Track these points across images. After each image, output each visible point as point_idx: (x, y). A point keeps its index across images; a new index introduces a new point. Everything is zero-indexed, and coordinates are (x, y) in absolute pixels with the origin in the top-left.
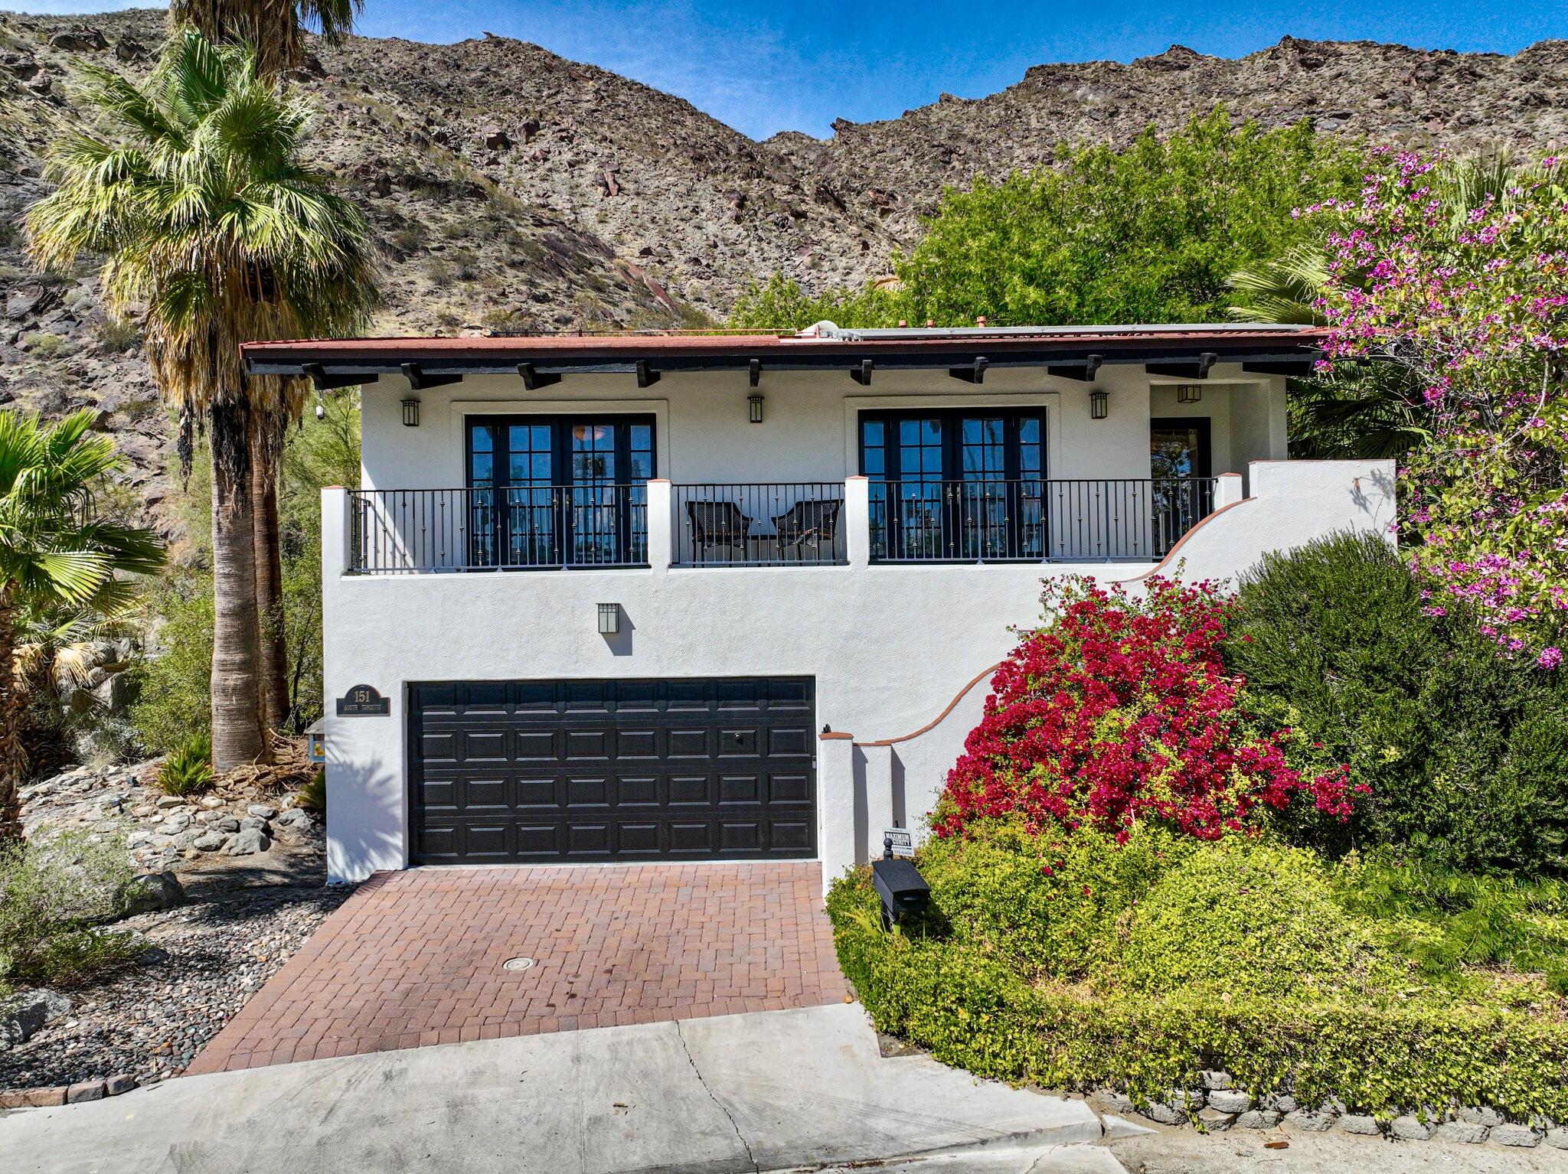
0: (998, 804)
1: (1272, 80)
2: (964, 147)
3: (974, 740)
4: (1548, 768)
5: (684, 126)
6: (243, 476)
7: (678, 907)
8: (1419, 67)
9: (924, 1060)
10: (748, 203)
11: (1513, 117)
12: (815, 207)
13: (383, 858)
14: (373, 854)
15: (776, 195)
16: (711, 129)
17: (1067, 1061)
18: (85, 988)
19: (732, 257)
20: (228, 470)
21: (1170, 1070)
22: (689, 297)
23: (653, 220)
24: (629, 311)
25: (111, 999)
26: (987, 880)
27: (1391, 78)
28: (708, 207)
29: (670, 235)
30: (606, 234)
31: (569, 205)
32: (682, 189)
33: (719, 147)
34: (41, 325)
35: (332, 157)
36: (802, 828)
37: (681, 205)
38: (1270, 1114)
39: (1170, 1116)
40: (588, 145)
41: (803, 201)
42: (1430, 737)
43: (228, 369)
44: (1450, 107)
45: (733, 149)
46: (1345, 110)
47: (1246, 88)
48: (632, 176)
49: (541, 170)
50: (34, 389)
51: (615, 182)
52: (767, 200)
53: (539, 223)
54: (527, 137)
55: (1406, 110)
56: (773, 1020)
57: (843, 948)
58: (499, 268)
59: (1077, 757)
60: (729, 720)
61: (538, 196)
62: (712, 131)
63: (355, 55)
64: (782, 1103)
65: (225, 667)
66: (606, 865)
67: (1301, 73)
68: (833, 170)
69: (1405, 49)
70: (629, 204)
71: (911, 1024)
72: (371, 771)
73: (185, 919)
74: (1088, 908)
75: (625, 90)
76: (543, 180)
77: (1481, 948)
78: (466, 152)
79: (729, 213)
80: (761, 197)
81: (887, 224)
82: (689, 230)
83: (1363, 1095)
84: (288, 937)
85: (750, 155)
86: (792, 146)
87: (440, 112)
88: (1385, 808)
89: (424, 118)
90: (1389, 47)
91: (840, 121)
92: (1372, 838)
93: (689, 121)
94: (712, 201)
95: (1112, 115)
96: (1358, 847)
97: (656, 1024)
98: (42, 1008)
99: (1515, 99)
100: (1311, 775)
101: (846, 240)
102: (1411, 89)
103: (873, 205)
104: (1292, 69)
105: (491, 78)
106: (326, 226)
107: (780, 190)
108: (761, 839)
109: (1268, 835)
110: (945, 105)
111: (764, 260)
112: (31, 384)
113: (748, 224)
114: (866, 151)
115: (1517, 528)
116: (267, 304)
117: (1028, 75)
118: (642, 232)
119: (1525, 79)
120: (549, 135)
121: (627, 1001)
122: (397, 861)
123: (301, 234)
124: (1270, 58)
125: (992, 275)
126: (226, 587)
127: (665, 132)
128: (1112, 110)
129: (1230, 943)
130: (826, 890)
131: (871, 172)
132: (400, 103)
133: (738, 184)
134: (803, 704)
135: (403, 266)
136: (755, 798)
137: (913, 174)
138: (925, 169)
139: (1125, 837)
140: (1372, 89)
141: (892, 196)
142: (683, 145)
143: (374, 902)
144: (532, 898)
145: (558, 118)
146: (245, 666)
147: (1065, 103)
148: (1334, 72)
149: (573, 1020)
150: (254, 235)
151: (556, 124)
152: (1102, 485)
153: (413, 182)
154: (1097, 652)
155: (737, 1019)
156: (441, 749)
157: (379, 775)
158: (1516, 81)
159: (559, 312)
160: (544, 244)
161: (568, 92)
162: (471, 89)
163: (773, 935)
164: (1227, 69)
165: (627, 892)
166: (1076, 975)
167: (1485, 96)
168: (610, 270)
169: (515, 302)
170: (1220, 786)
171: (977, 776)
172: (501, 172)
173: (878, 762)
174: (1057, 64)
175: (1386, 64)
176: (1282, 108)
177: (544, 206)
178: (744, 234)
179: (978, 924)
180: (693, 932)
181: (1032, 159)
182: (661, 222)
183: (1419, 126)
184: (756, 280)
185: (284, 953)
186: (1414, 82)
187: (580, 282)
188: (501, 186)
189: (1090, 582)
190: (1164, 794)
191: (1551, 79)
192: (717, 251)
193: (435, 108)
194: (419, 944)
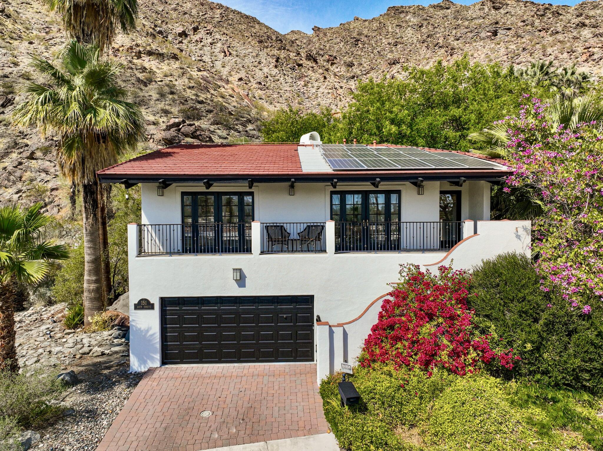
0: (384, 358)
1: (482, 14)
2: (363, 38)
3: (375, 329)
4: (585, 352)
5: (255, 28)
6: (95, 211)
7: (263, 386)
8: (538, 10)
10: (280, 60)
11: (573, 31)
12: (306, 62)
13: (153, 363)
14: (148, 361)
15: (291, 57)
16: (265, 29)
18: (44, 428)
19: (274, 81)
20: (90, 209)
22: (257, 98)
23: (243, 67)
24: (235, 107)
25: (55, 433)
26: (379, 388)
27: (527, 14)
28: (264, 61)
29: (250, 72)
30: (225, 72)
31: (211, 60)
32: (254, 54)
33: (269, 37)
34: (5, 112)
35: (118, 42)
36: (308, 351)
37: (254, 61)
40: (218, 36)
41: (301, 59)
42: (543, 339)
43: (89, 171)
44: (549, 27)
45: (274, 38)
46: (509, 27)
47: (471, 16)
48: (235, 48)
49: (200, 45)
50: (3, 138)
51: (228, 51)
52: (288, 58)
53: (200, 70)
54: (194, 32)
55: (532, 27)
56: (301, 441)
57: (327, 413)
58: (184, 89)
59: (413, 342)
60: (282, 311)
61: (198, 56)
62: (266, 31)
65: (89, 282)
66: (236, 365)
67: (493, 11)
68: (313, 46)
69: (533, 3)
70: (234, 60)
72: (147, 331)
73: (79, 391)
74: (416, 401)
75: (232, 13)
76: (200, 50)
77: (560, 422)
78: (170, 38)
79: (273, 64)
80: (285, 58)
81: (333, 68)
82: (257, 70)
84: (119, 401)
85: (280, 40)
86: (297, 36)
87: (160, 22)
88: (525, 364)
89: (153, 24)
90: (527, 2)
91: (316, 27)
92: (521, 375)
93: (257, 26)
94: (266, 59)
95: (420, 27)
96: (515, 378)
97: (259, 443)
98: (29, 439)
99: (574, 24)
100: (498, 351)
101: (318, 75)
102: (534, 19)
103: (328, 61)
104: (489, 10)
105: (179, 8)
106: (126, 117)
107: (292, 55)
108: (294, 355)
109: (482, 372)
110: (356, 21)
111: (286, 83)
112: (2, 136)
113: (280, 68)
114: (326, 39)
115: (575, 254)
116: (104, 145)
117: (388, 10)
118: (239, 71)
119: (578, 16)
120: (202, 32)
121: (248, 432)
122: (157, 364)
123: (117, 120)
124: (481, 5)
125: (378, 120)
126: (89, 252)
127: (248, 31)
128: (420, 25)
129: (469, 421)
130: (319, 382)
131: (327, 48)
132: (144, 18)
133: (276, 52)
134: (309, 305)
135: (147, 88)
136: (291, 340)
137: (343, 49)
138: (348, 47)
139: (431, 374)
140: (520, 18)
141: (335, 58)
142: (254, 36)
143: (150, 383)
144: (209, 381)
145: (206, 25)
146: (97, 281)
147: (402, 22)
148: (506, 11)
149: (227, 441)
150: (99, 122)
151: (205, 27)
152: (422, 224)
153: (150, 53)
154: (422, 299)
155: (288, 440)
156: (173, 321)
157: (151, 333)
158: (574, 17)
159: (208, 108)
160: (201, 79)
161: (210, 14)
162: (171, 12)
163: (299, 400)
164: (465, 9)
165: (244, 379)
166: (412, 426)
167: (562, 22)
168: (227, 89)
169: (190, 104)
170: (466, 355)
171: (376, 344)
172: (184, 46)
173: (338, 333)
174: (400, 6)
175: (525, 9)
176: (485, 25)
177: (200, 60)
178: (279, 72)
179: (377, 406)
180: (270, 398)
181: (389, 44)
182: (246, 67)
183: (537, 33)
184: (283, 91)
185: (118, 408)
186: (536, 16)
187: (216, 94)
188: (184, 52)
189: (417, 267)
190: (445, 358)
191: (588, 16)
192: (268, 79)
193: (158, 19)
194: (168, 404)
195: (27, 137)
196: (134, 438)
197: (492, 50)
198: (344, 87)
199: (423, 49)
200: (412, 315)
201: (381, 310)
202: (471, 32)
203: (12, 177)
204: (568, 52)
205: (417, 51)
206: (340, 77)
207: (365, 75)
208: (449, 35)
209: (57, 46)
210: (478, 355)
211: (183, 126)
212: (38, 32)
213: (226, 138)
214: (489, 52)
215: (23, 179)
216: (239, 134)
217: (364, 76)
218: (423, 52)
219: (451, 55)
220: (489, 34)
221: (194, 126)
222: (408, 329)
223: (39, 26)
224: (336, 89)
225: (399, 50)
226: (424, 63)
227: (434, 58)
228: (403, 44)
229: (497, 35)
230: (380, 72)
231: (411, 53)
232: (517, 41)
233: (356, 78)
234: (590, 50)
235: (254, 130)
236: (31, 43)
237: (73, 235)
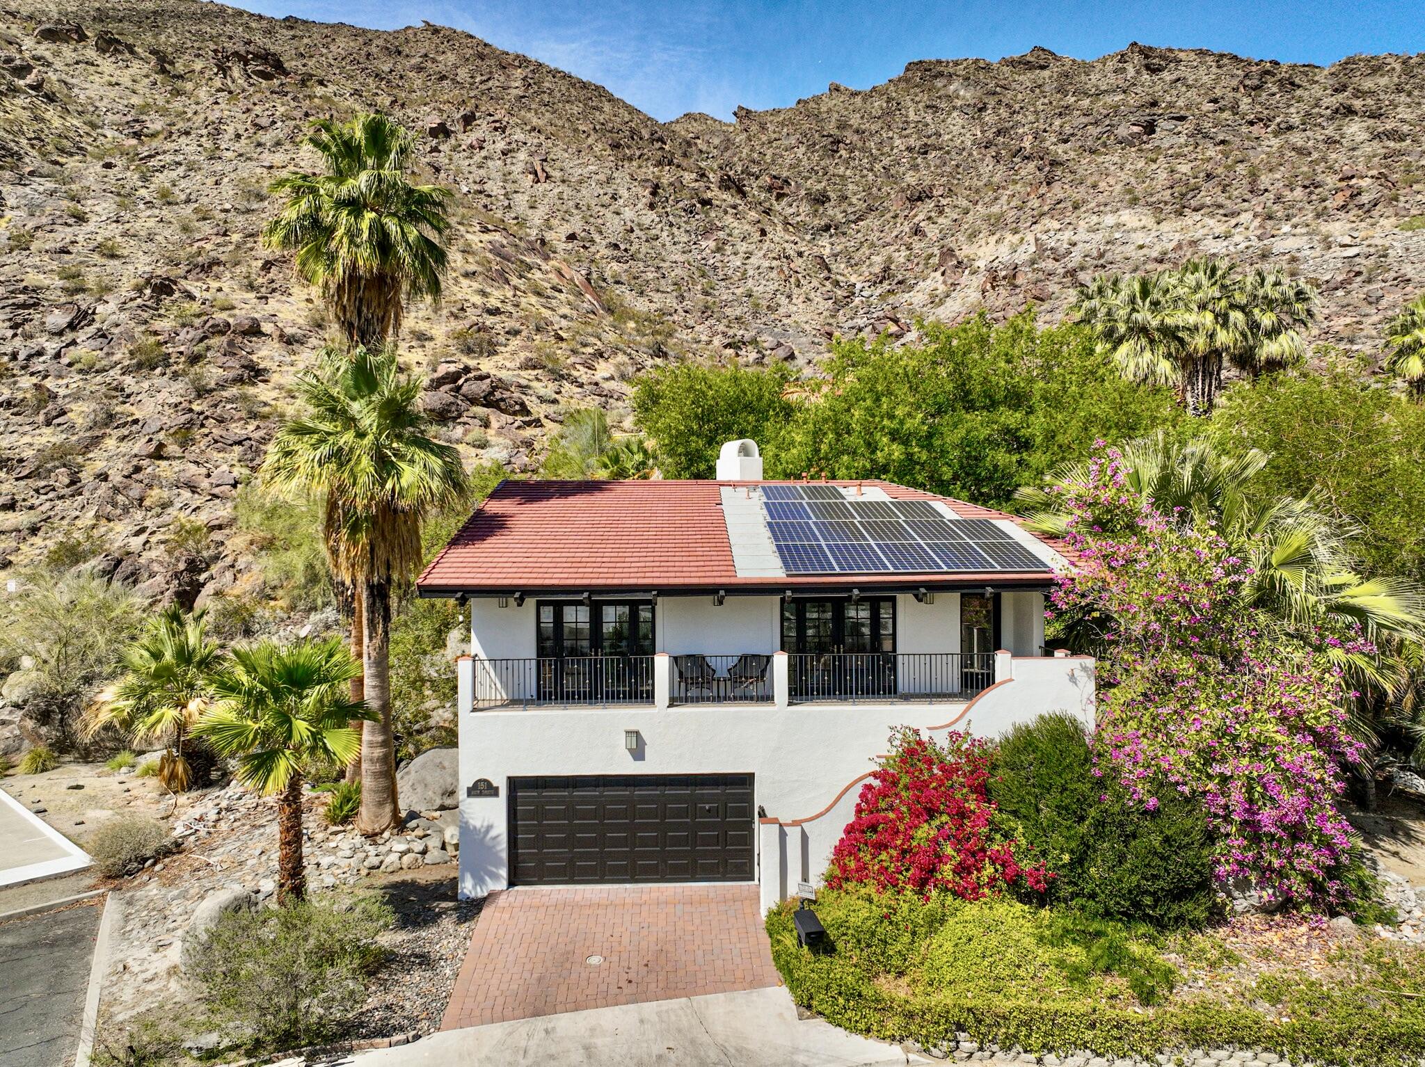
0: (861, 874)
1: (1121, 84)
2: (850, 137)
3: (849, 830)
4: (1147, 866)
5: (602, 112)
7: (677, 919)
8: (1246, 76)
9: (820, 1021)
10: (660, 191)
11: (1325, 124)
12: (719, 193)
13: (495, 883)
14: (487, 878)
15: (685, 182)
16: (626, 114)
17: (893, 1024)
19: (647, 241)
21: (940, 1033)
22: (610, 280)
23: (577, 206)
24: (564, 317)
25: (382, 984)
26: (854, 920)
27: (1223, 84)
28: (626, 194)
29: (592, 220)
30: (535, 220)
31: (503, 192)
32: (602, 177)
33: (634, 133)
34: (78, 341)
35: (302, 164)
36: (746, 864)
37: (601, 192)
38: (988, 1053)
39: (940, 1055)
40: (519, 136)
41: (709, 188)
42: (1088, 847)
44: (1272, 114)
45: (646, 134)
46: (1182, 112)
47: (1097, 88)
48: (558, 164)
49: (478, 157)
50: (80, 403)
51: (543, 170)
52: (679, 186)
53: (486, 230)
54: (465, 127)
55: (1234, 114)
56: (740, 996)
57: (777, 956)
58: (455, 279)
59: (904, 852)
60: (703, 799)
61: (475, 182)
62: (627, 117)
63: (306, 41)
64: (750, 1047)
65: (371, 745)
66: (628, 887)
67: (1146, 76)
68: (735, 155)
69: (1235, 57)
70: (556, 191)
71: (814, 1003)
72: (487, 831)
74: (906, 938)
75: (550, 78)
76: (480, 167)
77: (1101, 964)
79: (644, 200)
80: (671, 184)
81: (781, 207)
82: (609, 215)
83: (1030, 1045)
84: (457, 942)
85: (661, 140)
86: (696, 127)
87: (387, 102)
88: (1064, 883)
89: (373, 109)
90: (1222, 56)
91: (741, 108)
92: (1058, 900)
93: (607, 107)
94: (629, 189)
95: (980, 110)
96: (1051, 904)
97: (679, 1000)
99: (1327, 108)
100: (1026, 865)
101: (747, 227)
102: (1239, 95)
103: (770, 189)
104: (1138, 72)
105: (429, 64)
107: (688, 177)
108: (721, 870)
109: (1004, 896)
110: (835, 94)
111: (674, 244)
112: (76, 397)
113: (660, 210)
114: (764, 138)
117: (907, 69)
118: (567, 217)
119: (1336, 90)
120: (484, 126)
121: (661, 985)
122: (503, 884)
124: (1119, 61)
127: (586, 118)
128: (980, 105)
129: (976, 964)
130: (763, 913)
131: (768, 158)
132: (351, 95)
133: (650, 171)
134: (747, 790)
136: (718, 845)
137: (805, 162)
138: (816, 157)
139: (928, 899)
140: (1206, 93)
141: (786, 182)
142: (601, 130)
143: (497, 914)
144: (590, 912)
145: (491, 110)
147: (940, 97)
148: (1174, 77)
149: (634, 997)
151: (490, 115)
152: (928, 657)
154: (919, 786)
155: (721, 996)
156: (527, 816)
157: (492, 834)
158: (1329, 92)
159: (512, 324)
160: (490, 251)
161: (499, 79)
162: (411, 74)
163: (734, 939)
164: (1082, 70)
165: (645, 908)
166: (901, 974)
167: (1301, 104)
168: (547, 273)
169: (472, 316)
170: (979, 870)
171: (850, 854)
172: (442, 159)
173: (794, 835)
174: (933, 59)
175: (1219, 71)
176: (1128, 109)
177: (480, 192)
178: (657, 219)
179: (849, 945)
180: (689, 937)
181: (910, 149)
182: (584, 208)
183: (1245, 129)
184: (668, 264)
185: (460, 953)
186: (1242, 89)
187: (522, 288)
188: (443, 175)
189: (916, 732)
190: (949, 875)
191: (1358, 91)
192: (633, 236)
193: (380, 92)
194: (535, 946)
195: (132, 399)
196: (497, 993)
197: (1138, 173)
198: (806, 254)
199: (986, 162)
200: (904, 809)
201: (859, 801)
202: (1096, 123)
203: (120, 498)
204: (1305, 187)
205: (972, 167)
206: (796, 226)
207: (855, 222)
208: (1045, 131)
209: (166, 172)
210: (996, 870)
211: (466, 381)
212: (117, 134)
213: (555, 402)
214: (1133, 180)
215: (147, 503)
216: (580, 390)
217: (853, 226)
218: (987, 170)
219: (1048, 184)
220: (1136, 129)
221: (488, 381)
222: (898, 832)
223: (116, 118)
224: (787, 258)
225: (932, 164)
226: (987, 199)
227: (1011, 187)
228: (940, 149)
229: (1154, 132)
230: (888, 216)
231: (960, 170)
232: (1194, 156)
233: (833, 231)
234: (1354, 181)
235: (612, 378)
236: (108, 166)
237: (273, 630)
